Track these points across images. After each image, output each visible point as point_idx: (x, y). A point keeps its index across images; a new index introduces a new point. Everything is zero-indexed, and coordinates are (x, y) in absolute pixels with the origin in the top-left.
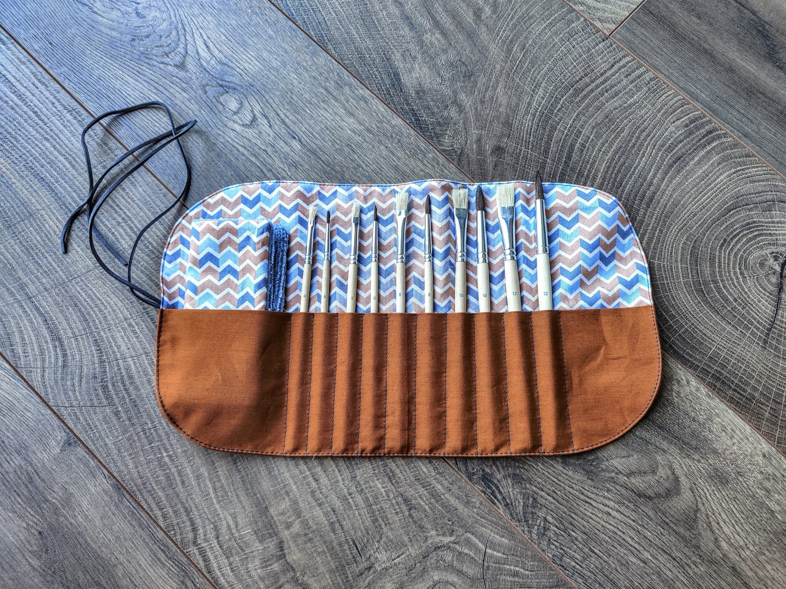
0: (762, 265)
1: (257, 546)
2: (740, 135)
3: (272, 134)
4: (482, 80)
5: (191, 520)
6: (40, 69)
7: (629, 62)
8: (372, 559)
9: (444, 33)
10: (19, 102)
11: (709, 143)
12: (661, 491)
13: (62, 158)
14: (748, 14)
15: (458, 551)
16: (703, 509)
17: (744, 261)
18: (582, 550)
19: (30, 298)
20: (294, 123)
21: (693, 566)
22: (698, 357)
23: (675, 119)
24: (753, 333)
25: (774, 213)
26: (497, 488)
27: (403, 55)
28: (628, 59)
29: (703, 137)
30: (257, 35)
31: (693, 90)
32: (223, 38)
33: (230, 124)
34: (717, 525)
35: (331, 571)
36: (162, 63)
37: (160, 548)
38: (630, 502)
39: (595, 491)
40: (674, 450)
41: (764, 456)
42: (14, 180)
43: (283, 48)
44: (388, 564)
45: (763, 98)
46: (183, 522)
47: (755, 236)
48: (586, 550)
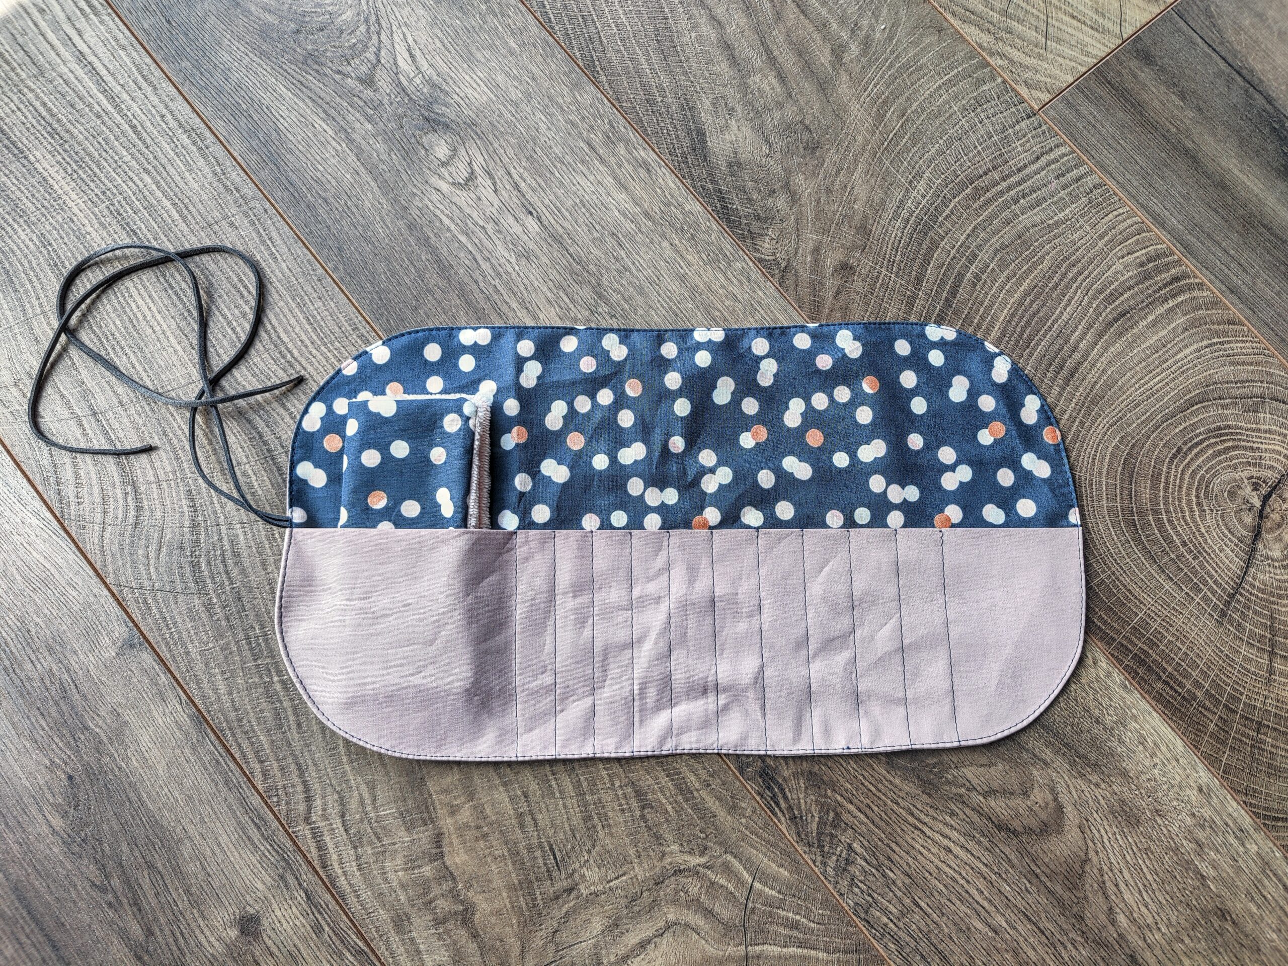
0: (1232, 494)
1: (403, 837)
2: (1224, 288)
3: (496, 202)
4: (832, 156)
5: (305, 783)
6: (148, 60)
7: (1065, 155)
8: (577, 877)
9: (782, 78)
10: (110, 108)
11: (1173, 296)
12: (1033, 823)
13: (167, 203)
14: (1260, 100)
15: (710, 881)
16: (1095, 860)
17: (1205, 487)
18: (900, 900)
19: (95, 414)
20: (534, 190)
21: (1069, 946)
22: (1115, 625)
23: (1125, 251)
24: (1205, 599)
25: (1261, 415)
26: (782, 790)
27: (714, 105)
28: (1063, 150)
29: (1165, 286)
30: (491, 47)
31: (1158, 210)
32: (439, 44)
33: (434, 180)
34: (1114, 889)
35: (511, 888)
36: (339, 72)
37: (253, 820)
38: (983, 835)
39: (932, 812)
40: (1059, 762)
41: (1200, 790)
42: (89, 229)
43: (531, 72)
44: (600, 888)
45: (1268, 235)
46: (293, 786)
47: (1228, 449)
48: (907, 901)
